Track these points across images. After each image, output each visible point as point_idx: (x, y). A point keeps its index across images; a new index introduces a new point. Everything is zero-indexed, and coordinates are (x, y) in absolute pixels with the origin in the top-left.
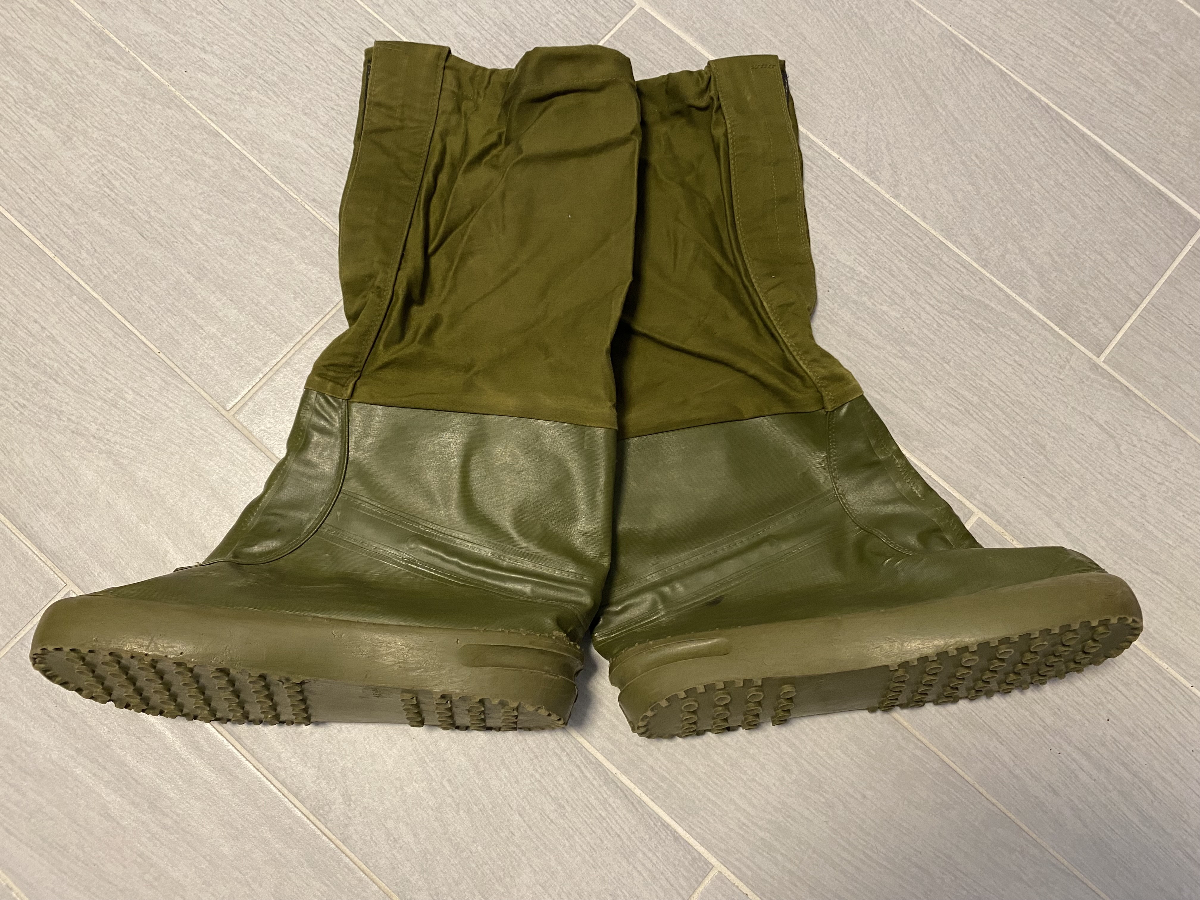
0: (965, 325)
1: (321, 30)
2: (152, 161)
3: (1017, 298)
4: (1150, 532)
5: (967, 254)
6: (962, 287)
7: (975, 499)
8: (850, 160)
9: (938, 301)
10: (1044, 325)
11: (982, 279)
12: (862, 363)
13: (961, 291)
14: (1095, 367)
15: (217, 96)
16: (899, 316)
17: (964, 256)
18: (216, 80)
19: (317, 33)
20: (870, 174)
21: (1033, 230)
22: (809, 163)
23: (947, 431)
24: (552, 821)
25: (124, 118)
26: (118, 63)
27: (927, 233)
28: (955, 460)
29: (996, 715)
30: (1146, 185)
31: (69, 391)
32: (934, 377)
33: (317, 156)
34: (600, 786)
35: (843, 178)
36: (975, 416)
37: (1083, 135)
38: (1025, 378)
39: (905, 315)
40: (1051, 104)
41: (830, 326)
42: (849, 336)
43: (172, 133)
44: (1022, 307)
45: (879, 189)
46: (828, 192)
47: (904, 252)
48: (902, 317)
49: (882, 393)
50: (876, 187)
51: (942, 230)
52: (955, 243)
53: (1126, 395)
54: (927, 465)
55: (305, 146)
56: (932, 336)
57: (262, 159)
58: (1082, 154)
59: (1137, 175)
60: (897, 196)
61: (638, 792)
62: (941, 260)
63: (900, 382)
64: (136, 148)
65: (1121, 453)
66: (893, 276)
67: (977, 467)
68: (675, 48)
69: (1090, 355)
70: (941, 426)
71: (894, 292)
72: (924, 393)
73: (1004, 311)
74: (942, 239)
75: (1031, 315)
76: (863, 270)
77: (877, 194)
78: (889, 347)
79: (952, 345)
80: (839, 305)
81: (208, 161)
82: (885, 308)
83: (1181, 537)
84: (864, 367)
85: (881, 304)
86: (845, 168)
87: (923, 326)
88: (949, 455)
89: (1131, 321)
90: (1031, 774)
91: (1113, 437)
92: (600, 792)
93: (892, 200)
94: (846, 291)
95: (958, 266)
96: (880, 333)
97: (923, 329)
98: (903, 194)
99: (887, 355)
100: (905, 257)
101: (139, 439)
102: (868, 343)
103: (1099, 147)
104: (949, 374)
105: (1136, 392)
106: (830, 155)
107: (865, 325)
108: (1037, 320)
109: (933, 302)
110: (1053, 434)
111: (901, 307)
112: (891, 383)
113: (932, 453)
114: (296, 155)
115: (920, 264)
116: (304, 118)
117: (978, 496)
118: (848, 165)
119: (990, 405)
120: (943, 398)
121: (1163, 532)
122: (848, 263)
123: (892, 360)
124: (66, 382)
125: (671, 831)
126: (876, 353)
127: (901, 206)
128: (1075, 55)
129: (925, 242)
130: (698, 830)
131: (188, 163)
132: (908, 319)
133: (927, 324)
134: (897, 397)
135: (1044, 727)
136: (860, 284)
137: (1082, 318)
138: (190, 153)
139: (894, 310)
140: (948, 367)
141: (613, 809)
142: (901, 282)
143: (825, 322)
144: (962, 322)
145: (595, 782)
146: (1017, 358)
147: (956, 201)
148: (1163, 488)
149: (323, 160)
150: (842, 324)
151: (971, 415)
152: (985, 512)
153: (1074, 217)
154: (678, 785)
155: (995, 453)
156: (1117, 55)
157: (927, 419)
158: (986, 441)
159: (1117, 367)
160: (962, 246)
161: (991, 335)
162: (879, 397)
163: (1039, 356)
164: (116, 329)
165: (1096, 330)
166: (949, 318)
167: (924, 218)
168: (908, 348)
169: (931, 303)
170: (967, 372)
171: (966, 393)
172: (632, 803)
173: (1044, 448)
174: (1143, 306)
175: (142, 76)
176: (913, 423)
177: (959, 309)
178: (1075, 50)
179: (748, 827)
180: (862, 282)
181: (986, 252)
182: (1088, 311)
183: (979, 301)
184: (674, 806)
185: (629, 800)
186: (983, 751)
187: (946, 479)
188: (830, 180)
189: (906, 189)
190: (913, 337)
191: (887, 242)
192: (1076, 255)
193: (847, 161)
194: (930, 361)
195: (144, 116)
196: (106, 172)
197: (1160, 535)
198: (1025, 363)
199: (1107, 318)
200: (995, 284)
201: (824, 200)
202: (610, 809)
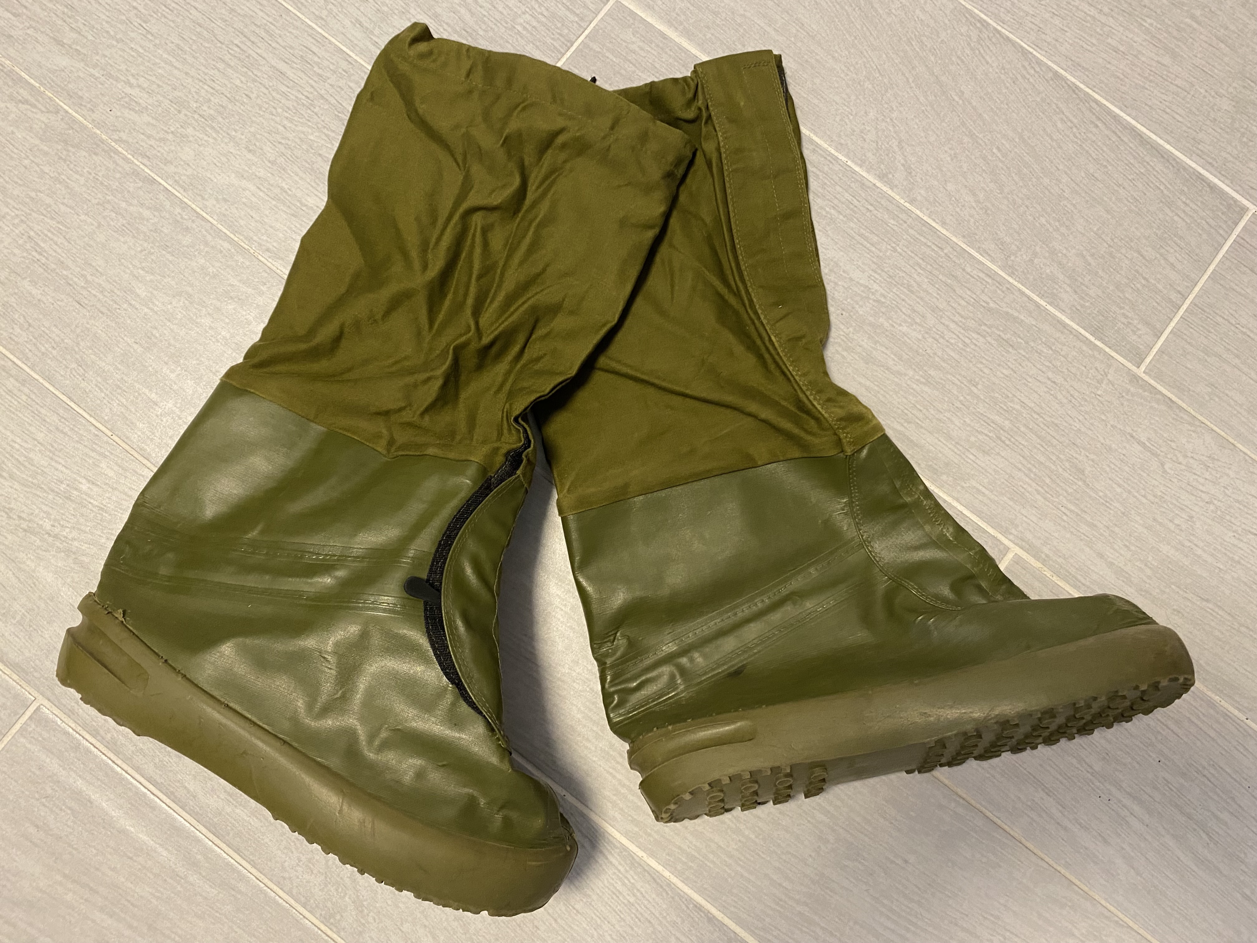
0: (993, 342)
1: (259, 51)
2: (83, 217)
3: (1049, 307)
4: (1199, 557)
5: (993, 261)
6: (988, 300)
7: (1011, 533)
8: (859, 162)
9: (962, 317)
10: (1078, 336)
11: (1010, 289)
12: (882, 392)
13: (988, 303)
14: (1135, 378)
15: (149, 137)
16: (920, 337)
17: (989, 264)
18: (146, 118)
19: (255, 56)
20: (882, 177)
21: (1063, 230)
22: (814, 170)
23: (977, 461)
24: (577, 911)
25: (46, 169)
26: (34, 106)
27: (947, 240)
28: (987, 492)
29: (1041, 765)
30: (1185, 169)
31: (17, 486)
32: (960, 401)
33: (267, 198)
34: (627, 871)
35: (853, 185)
36: (1007, 442)
37: (1116, 117)
38: (1059, 396)
39: (927, 336)
40: (1078, 83)
41: (845, 354)
42: (867, 363)
43: (102, 183)
44: (1054, 317)
45: (893, 194)
46: (836, 202)
47: (923, 264)
48: (924, 337)
49: (905, 424)
50: (890, 192)
51: (964, 237)
52: (978, 250)
53: (1170, 407)
54: (958, 500)
55: (253, 188)
56: (957, 357)
57: (206, 207)
58: (1114, 138)
59: (1175, 159)
60: (912, 201)
61: (667, 874)
62: (964, 270)
63: (924, 411)
64: (63, 204)
65: (1165, 472)
66: (912, 292)
67: (1011, 499)
68: (658, 46)
69: (1129, 365)
70: (971, 457)
71: (914, 311)
72: (952, 421)
73: (1034, 323)
74: (964, 246)
75: (1065, 325)
76: (878, 288)
77: (891, 200)
78: (911, 373)
79: (980, 366)
80: (855, 329)
81: (146, 213)
82: (904, 329)
83: (1232, 559)
84: (885, 396)
85: (900, 325)
86: (855, 172)
87: (947, 346)
88: (981, 488)
89: (1172, 324)
90: (1080, 824)
91: (1157, 456)
92: (626, 878)
93: (907, 205)
94: (861, 313)
95: (982, 275)
96: (900, 359)
97: (947, 350)
98: (919, 198)
99: (909, 382)
100: (924, 269)
101: (99, 533)
102: (888, 369)
103: (1133, 129)
104: (978, 397)
105: (1180, 402)
106: (836, 159)
107: (883, 349)
108: (1071, 331)
109: (957, 318)
110: (1092, 456)
111: (923, 327)
112: (915, 412)
113: (963, 487)
114: (244, 200)
115: (941, 277)
116: (250, 156)
117: (1013, 531)
118: (857, 169)
119: (1022, 429)
120: (972, 424)
121: (1212, 555)
122: (862, 282)
123: (915, 386)
124: (12, 476)
125: (704, 912)
126: (896, 380)
127: (918, 212)
128: (1104, 25)
129: (945, 251)
130: (732, 909)
131: (123, 217)
132: (930, 340)
133: (952, 344)
134: (922, 427)
135: (1092, 774)
136: (876, 304)
137: (1120, 325)
138: (124, 205)
139: (915, 330)
140: (975, 391)
141: (642, 893)
142: (922, 299)
143: (840, 349)
144: (989, 339)
145: (620, 867)
146: (1050, 374)
147: (978, 202)
148: (1212, 507)
149: (274, 203)
150: (859, 350)
151: (1003, 442)
152: (1022, 548)
153: (1108, 212)
154: (708, 864)
155: (1030, 482)
156: (1149, 21)
157: (956, 450)
158: (1020, 470)
159: (1159, 377)
160: (984, 253)
161: (1022, 352)
162: (902, 429)
163: (1073, 370)
164: (61, 411)
165: (1134, 337)
166: (975, 336)
167: (944, 224)
168: (932, 372)
169: (956, 319)
170: (997, 395)
171: (997, 418)
172: (662, 887)
173: (1082, 472)
174: (1185, 307)
175: (62, 119)
176: (940, 455)
177: (986, 325)
178: (1103, 19)
179: (785, 902)
180: (878, 301)
181: (1013, 258)
182: (1126, 317)
183: (1007, 313)
184: (705, 886)
185: (658, 884)
186: (1029, 803)
187: (979, 514)
188: (838, 188)
189: (922, 192)
190: (937, 359)
191: (904, 254)
192: (1111, 254)
193: (856, 163)
194: (956, 385)
195: (68, 165)
196: (32, 233)
197: (1210, 559)
198: (1059, 380)
199: (1147, 324)
200: (1023, 293)
201: (832, 211)
202: (638, 894)
